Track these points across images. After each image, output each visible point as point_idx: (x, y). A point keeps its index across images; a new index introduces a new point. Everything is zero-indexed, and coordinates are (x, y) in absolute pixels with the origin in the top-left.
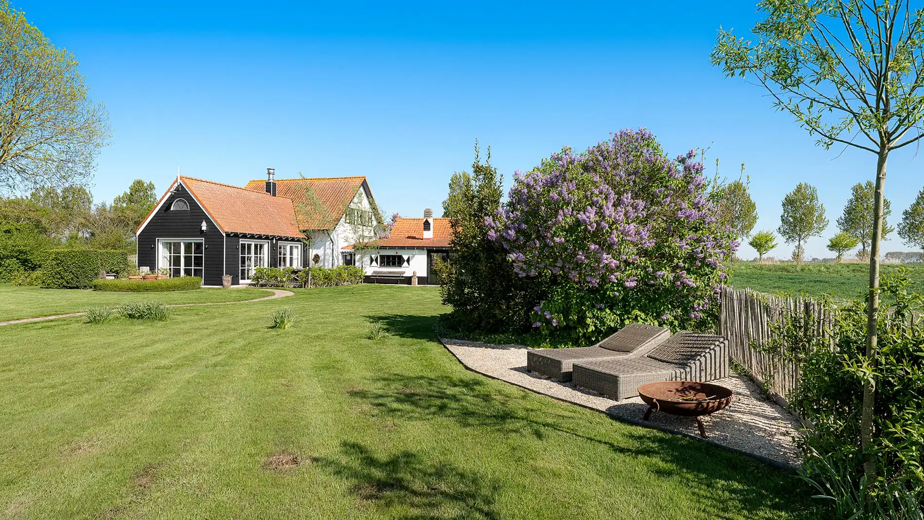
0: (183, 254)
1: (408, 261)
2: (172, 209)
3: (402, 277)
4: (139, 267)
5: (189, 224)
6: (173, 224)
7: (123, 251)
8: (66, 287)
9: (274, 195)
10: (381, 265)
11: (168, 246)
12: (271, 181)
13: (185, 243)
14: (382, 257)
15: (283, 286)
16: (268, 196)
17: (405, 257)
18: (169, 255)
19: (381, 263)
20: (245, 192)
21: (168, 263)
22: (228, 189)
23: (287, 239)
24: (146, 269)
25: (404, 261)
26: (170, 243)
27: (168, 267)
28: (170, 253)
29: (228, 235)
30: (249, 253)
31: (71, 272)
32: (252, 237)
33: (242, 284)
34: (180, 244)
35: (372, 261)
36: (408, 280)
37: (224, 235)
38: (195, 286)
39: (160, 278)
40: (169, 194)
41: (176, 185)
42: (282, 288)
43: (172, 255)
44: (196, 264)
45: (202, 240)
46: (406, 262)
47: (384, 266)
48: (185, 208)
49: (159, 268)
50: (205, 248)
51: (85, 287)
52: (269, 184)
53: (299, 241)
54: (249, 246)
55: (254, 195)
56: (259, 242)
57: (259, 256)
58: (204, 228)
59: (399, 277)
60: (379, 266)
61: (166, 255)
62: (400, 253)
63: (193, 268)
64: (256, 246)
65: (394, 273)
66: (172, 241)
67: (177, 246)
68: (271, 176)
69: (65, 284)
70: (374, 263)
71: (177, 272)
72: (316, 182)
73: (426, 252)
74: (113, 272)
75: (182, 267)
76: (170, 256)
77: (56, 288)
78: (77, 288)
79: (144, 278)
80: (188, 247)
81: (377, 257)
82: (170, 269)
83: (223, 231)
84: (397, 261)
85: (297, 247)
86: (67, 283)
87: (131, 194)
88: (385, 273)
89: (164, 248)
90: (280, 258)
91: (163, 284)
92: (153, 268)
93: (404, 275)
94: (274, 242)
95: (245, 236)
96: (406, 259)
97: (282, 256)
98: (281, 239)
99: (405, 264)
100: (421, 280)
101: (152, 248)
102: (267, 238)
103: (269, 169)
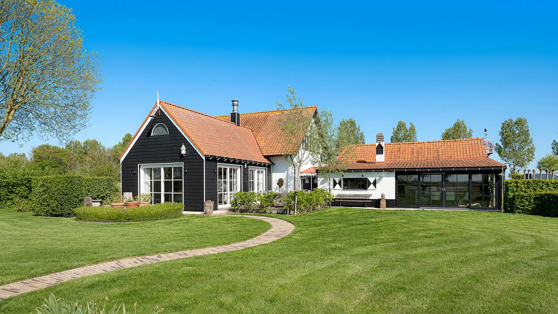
0: (163, 180)
1: (375, 183)
2: (152, 135)
3: (368, 200)
4: (123, 192)
5: (168, 148)
6: (154, 150)
7: (108, 177)
8: (51, 215)
9: (238, 125)
10: (344, 189)
11: (149, 171)
12: (236, 111)
13: (165, 169)
14: (346, 180)
15: (265, 212)
16: (233, 126)
17: (372, 180)
18: (149, 180)
19: (345, 185)
20: (216, 120)
21: (150, 188)
22: (202, 116)
23: (255, 165)
24: (128, 195)
25: (370, 183)
26: (151, 169)
27: (149, 193)
28: (151, 179)
29: (207, 158)
30: (225, 178)
31: (56, 199)
32: (228, 161)
33: (221, 209)
34: (160, 169)
35: (335, 184)
36: (376, 203)
37: (204, 158)
38: (177, 214)
39: (142, 205)
41: (156, 110)
42: (264, 214)
43: (153, 180)
44: (175, 190)
45: (182, 164)
46: (372, 185)
47: (348, 189)
48: (164, 133)
49: (141, 194)
50: (185, 173)
51: (70, 214)
52: (234, 115)
53: (264, 166)
54: (225, 170)
55: (223, 124)
56: (233, 166)
57: (233, 180)
58: (183, 152)
59: (365, 200)
60: (342, 189)
61: (147, 181)
62: (366, 175)
63: (173, 193)
64: (231, 170)
65: (359, 195)
66: (153, 167)
67: (158, 171)
68: (235, 107)
69: (51, 211)
70: (338, 186)
71: (157, 198)
72: (271, 115)
73: (394, 173)
74: (100, 198)
75: (163, 192)
76: (151, 182)
77: (44, 215)
78: (62, 215)
79: (126, 205)
80: (168, 172)
81: (341, 179)
82: (151, 195)
83: (202, 154)
84: (363, 184)
85: (262, 172)
86: (53, 211)
87: (124, 143)
88: (350, 196)
89: (145, 173)
90: (250, 181)
91: (145, 212)
92: (135, 194)
93: (371, 198)
94: (246, 167)
95: (222, 160)
96: (372, 182)
97: (251, 180)
98: (251, 164)
99: (372, 186)
100: (390, 203)
101: (135, 174)
102: (240, 162)
103: (233, 101)
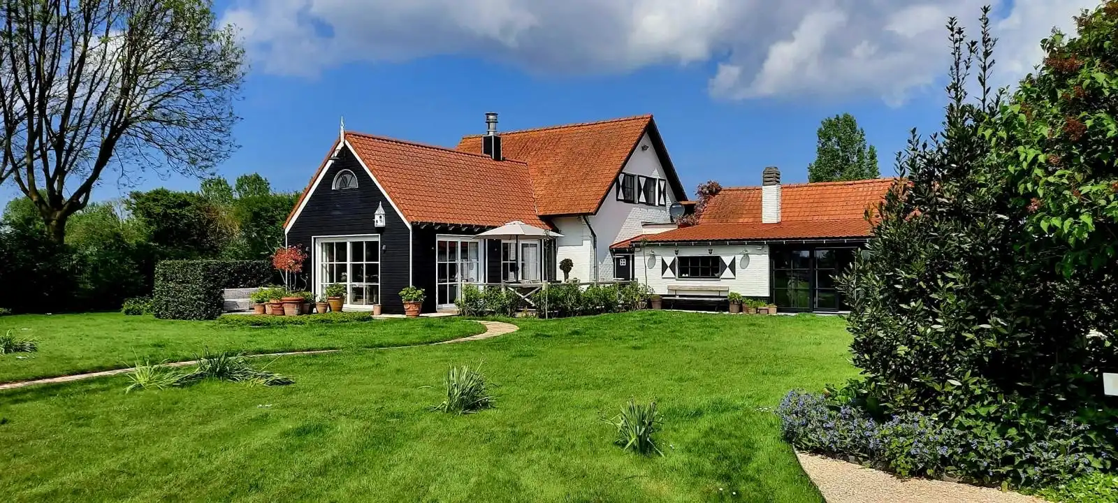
0: (349, 262)
1: (732, 267)
2: (333, 188)
3: (723, 297)
5: (359, 211)
6: (336, 213)
9: (498, 158)
10: (680, 276)
11: (329, 248)
12: (491, 134)
13: (352, 244)
14: (683, 261)
16: (489, 161)
17: (727, 260)
18: (330, 263)
19: (681, 271)
20: (451, 155)
21: (328, 276)
22: (422, 150)
25: (724, 267)
26: (332, 244)
27: (329, 284)
28: (332, 261)
29: (416, 227)
30: (452, 257)
33: (441, 312)
34: (346, 244)
35: (664, 267)
37: (410, 227)
40: (330, 162)
41: (339, 148)
43: (334, 263)
44: (369, 279)
45: (377, 238)
46: (728, 270)
47: (686, 276)
48: (352, 185)
49: (316, 285)
50: (383, 252)
52: (489, 140)
54: (453, 246)
55: (464, 160)
56: (469, 238)
57: (468, 262)
59: (717, 297)
60: (677, 278)
61: (325, 264)
62: (716, 252)
63: (364, 285)
64: (464, 246)
65: (707, 289)
66: (334, 241)
67: (342, 247)
68: (492, 125)
70: (669, 271)
73: (767, 249)
75: (349, 283)
76: (332, 266)
80: (357, 249)
81: (674, 261)
82: (332, 287)
83: (407, 220)
84: (711, 267)
88: (690, 291)
89: (323, 251)
93: (729, 294)
96: (728, 264)
99: (727, 273)
101: (307, 252)
103: (487, 114)
